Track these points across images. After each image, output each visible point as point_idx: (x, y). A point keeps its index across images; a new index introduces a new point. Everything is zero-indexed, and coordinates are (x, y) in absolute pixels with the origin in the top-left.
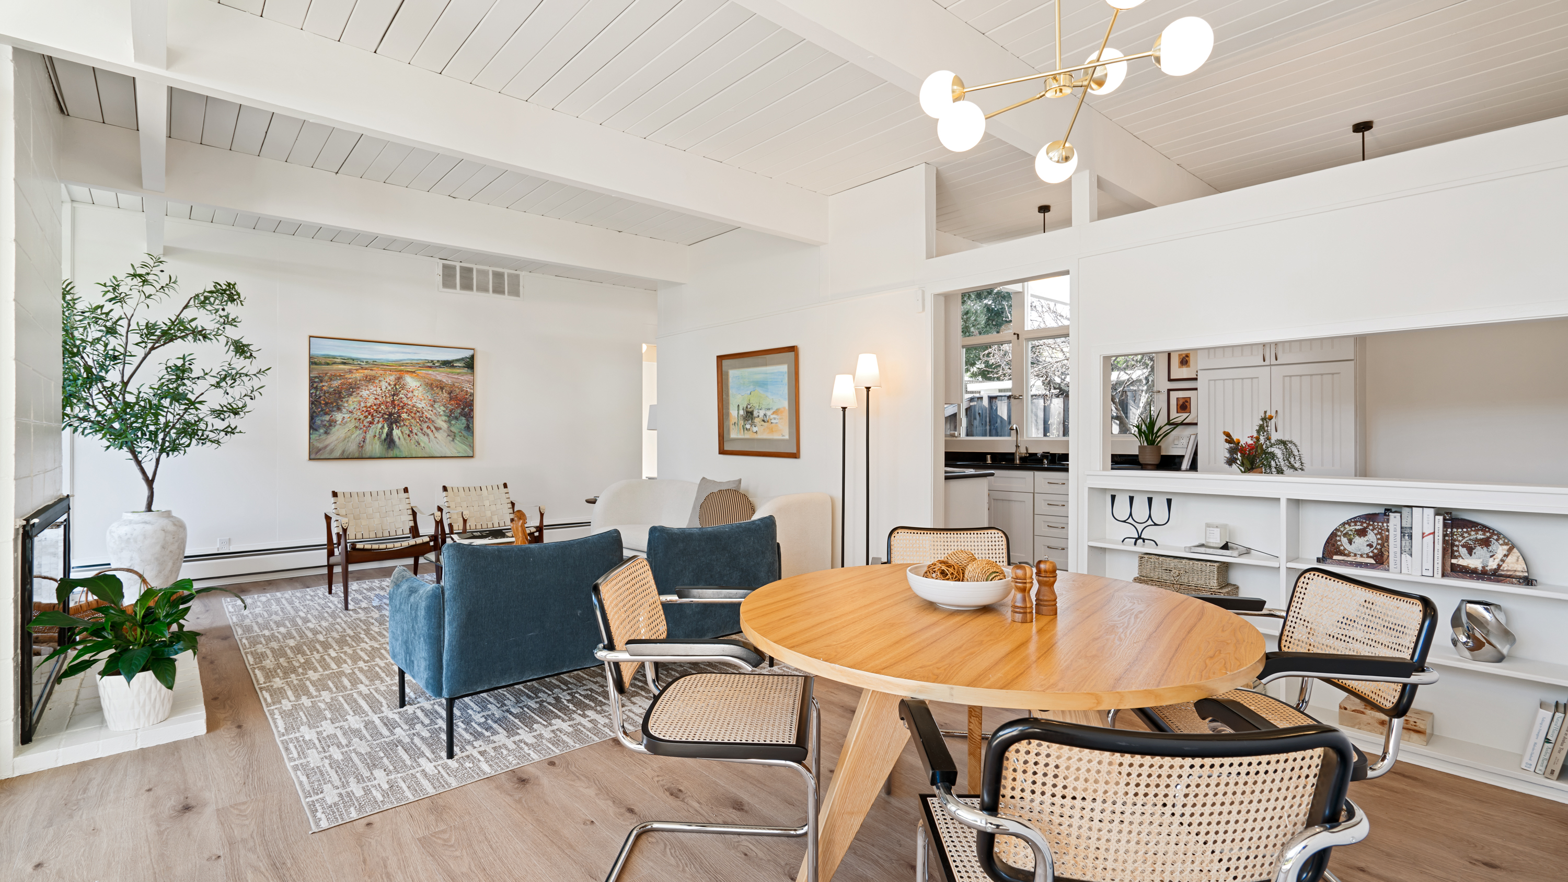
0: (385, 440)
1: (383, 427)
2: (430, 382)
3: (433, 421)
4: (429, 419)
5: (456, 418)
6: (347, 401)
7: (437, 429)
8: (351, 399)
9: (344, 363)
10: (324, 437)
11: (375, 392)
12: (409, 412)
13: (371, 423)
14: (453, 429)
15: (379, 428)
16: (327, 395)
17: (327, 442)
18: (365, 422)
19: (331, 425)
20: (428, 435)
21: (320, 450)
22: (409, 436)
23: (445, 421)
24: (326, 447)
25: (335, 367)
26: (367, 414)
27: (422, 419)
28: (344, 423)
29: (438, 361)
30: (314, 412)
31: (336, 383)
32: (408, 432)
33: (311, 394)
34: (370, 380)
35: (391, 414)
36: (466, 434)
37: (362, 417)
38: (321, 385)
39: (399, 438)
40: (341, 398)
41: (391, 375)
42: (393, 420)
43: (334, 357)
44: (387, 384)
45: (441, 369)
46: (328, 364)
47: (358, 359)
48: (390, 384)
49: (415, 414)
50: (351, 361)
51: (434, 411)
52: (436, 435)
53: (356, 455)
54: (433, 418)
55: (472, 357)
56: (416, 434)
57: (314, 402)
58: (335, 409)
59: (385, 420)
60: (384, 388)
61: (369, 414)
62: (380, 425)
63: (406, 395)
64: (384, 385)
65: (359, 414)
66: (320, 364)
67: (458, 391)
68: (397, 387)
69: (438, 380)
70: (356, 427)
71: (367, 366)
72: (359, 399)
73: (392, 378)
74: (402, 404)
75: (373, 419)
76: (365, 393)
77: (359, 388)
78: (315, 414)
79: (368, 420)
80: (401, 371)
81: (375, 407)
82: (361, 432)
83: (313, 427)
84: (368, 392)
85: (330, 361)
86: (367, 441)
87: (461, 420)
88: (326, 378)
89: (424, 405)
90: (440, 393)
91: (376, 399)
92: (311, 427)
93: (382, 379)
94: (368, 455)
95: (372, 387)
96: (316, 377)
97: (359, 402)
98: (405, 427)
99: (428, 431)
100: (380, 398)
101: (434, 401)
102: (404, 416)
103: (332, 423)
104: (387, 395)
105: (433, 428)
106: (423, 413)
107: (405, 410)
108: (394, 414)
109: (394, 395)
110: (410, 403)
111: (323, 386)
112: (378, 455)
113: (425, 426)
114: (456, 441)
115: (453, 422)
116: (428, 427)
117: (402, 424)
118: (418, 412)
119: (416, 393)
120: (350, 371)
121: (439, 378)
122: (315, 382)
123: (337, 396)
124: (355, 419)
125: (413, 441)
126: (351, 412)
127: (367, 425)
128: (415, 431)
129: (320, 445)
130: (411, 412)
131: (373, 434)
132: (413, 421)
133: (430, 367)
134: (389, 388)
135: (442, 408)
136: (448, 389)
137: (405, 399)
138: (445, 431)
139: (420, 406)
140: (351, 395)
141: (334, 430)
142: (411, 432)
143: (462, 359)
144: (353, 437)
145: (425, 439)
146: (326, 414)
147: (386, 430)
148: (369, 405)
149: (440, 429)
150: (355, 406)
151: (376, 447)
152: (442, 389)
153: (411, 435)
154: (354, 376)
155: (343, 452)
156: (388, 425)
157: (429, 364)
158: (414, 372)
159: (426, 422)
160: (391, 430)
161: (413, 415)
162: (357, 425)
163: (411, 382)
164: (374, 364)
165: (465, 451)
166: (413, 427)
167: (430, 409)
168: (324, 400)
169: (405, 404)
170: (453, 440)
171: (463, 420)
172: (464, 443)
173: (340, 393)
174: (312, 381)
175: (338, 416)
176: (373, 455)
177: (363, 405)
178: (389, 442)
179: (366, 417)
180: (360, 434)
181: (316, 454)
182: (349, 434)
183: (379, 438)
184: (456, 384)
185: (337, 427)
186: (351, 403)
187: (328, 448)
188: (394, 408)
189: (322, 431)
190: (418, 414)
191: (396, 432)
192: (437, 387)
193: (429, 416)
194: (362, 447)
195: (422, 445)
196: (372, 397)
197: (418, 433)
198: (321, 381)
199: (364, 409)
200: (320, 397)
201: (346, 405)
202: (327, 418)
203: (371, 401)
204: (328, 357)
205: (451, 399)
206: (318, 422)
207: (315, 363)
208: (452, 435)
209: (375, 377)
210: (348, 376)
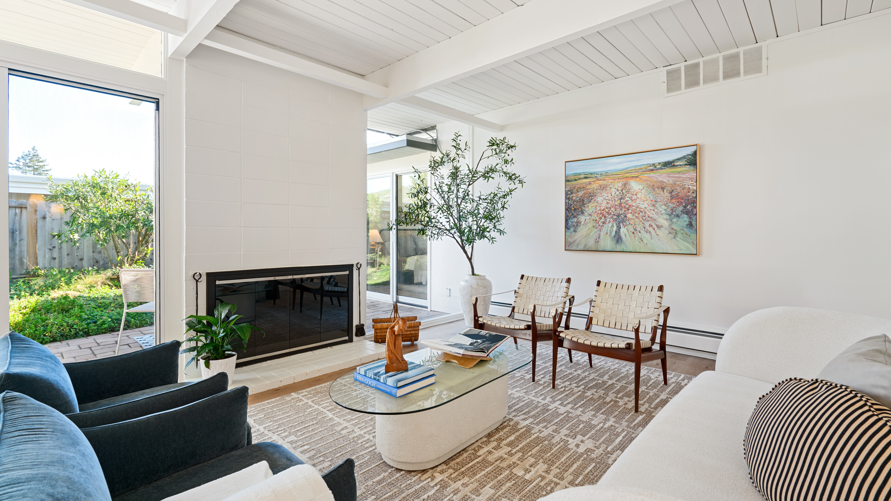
0: (614, 236)
1: (613, 225)
2: (652, 184)
3: (655, 220)
4: (651, 218)
5: (678, 216)
6: (588, 206)
7: (659, 227)
8: (591, 205)
9: (586, 178)
10: (573, 233)
11: (607, 198)
12: (634, 212)
13: (604, 223)
14: (674, 227)
15: (610, 227)
16: (575, 203)
17: (575, 238)
18: (599, 223)
19: (577, 225)
20: (650, 233)
21: (571, 244)
22: (633, 233)
23: (667, 220)
24: (574, 241)
25: (580, 181)
26: (601, 216)
27: (646, 218)
28: (586, 224)
29: (659, 163)
30: (568, 216)
31: (580, 194)
32: (632, 230)
33: (566, 203)
34: (603, 188)
35: (618, 216)
36: (688, 232)
37: (598, 218)
38: (572, 196)
39: (626, 236)
40: (584, 204)
41: (619, 182)
42: (620, 220)
43: (580, 174)
44: (615, 190)
45: (662, 171)
46: (576, 180)
47: (595, 173)
48: (618, 190)
49: (639, 214)
50: (590, 176)
51: (656, 210)
52: (658, 233)
53: (594, 249)
54: (655, 216)
55: (695, 153)
56: (640, 232)
57: (568, 209)
58: (580, 213)
59: (615, 220)
60: (613, 193)
61: (603, 216)
62: (610, 225)
63: (631, 198)
64: (613, 191)
65: (596, 216)
66: (572, 181)
67: (679, 189)
68: (624, 191)
69: (659, 181)
70: (594, 227)
71: (601, 178)
72: (595, 204)
73: (619, 185)
74: (627, 206)
75: (606, 220)
76: (599, 199)
77: (595, 196)
78: (568, 218)
79: (602, 220)
80: (626, 177)
81: (607, 210)
82: (597, 230)
83: (567, 227)
84: (602, 198)
85: (576, 177)
86: (601, 237)
87: (683, 218)
88: (575, 190)
89: (646, 206)
90: (662, 192)
91: (608, 203)
92: (566, 227)
93: (612, 186)
94: (602, 249)
95: (605, 194)
96: (568, 191)
97: (596, 206)
98: (630, 226)
99: (651, 229)
100: (610, 202)
101: (656, 201)
102: (629, 216)
103: (578, 223)
104: (616, 199)
105: (654, 226)
106: (645, 213)
107: (630, 211)
108: (621, 215)
109: (621, 199)
110: (634, 204)
111: (573, 196)
112: (609, 249)
113: (647, 224)
114: (677, 238)
115: (675, 220)
116: (650, 226)
117: (628, 223)
118: (642, 212)
119: (639, 195)
120: (590, 183)
121: (660, 179)
122: (568, 194)
123: (581, 203)
124: (593, 220)
125: (637, 238)
126: (590, 215)
127: (601, 224)
128: (638, 229)
129: (571, 240)
130: (635, 213)
131: (605, 232)
132: (636, 220)
133: (652, 170)
134: (618, 193)
135: (663, 207)
136: (669, 188)
137: (630, 202)
138: (666, 229)
139: (643, 207)
140: (590, 202)
141: (579, 229)
142: (635, 230)
143: (684, 157)
144: (592, 234)
145: (647, 236)
146: (575, 217)
147: (615, 228)
148: (602, 208)
149: (662, 227)
150: (593, 210)
151: (607, 243)
152: (663, 189)
153: (635, 232)
154: (592, 187)
155: (585, 245)
156: (616, 224)
157: (651, 168)
158: (637, 177)
159: (648, 221)
160: (619, 228)
161: (637, 215)
162: (594, 225)
163: (635, 186)
164: (607, 174)
165: (688, 248)
166: (637, 226)
167: (652, 208)
168: (573, 207)
169: (630, 206)
170: (675, 238)
171: (685, 218)
172: (686, 241)
173: (583, 201)
174: (566, 194)
175: (582, 218)
176: (606, 249)
177: (598, 209)
178: (618, 239)
179: (601, 218)
180: (596, 232)
181: (569, 247)
182: (589, 231)
183: (610, 235)
184: (677, 183)
185: (582, 226)
186: (590, 208)
187: (576, 243)
188: (621, 209)
189: (572, 230)
190: (641, 214)
191: (623, 230)
192: (658, 188)
193: (651, 215)
194: (598, 242)
195: (645, 241)
196: (605, 202)
197: (642, 231)
198: (572, 194)
199: (599, 212)
200: (571, 205)
201: (587, 209)
202: (575, 220)
203: (604, 205)
204: (576, 174)
205: (672, 198)
206: (570, 223)
207: (568, 181)
208: (674, 233)
209: (607, 186)
210: (588, 187)
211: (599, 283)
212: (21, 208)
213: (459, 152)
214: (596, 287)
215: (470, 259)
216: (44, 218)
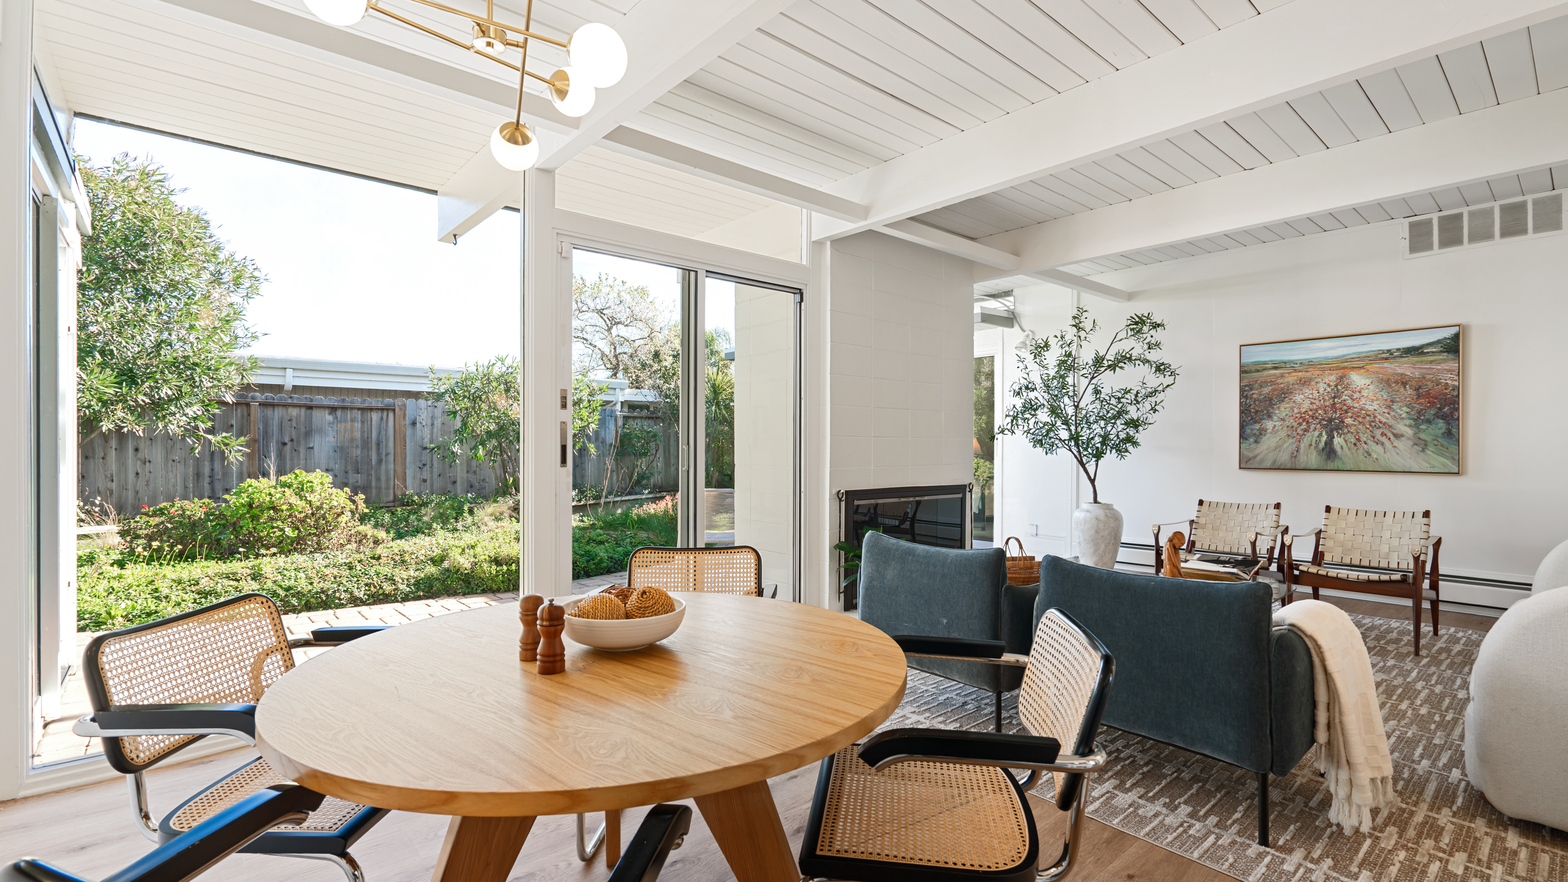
0: (1323, 449)
1: (1321, 435)
2: (1385, 378)
3: (1390, 426)
4: (1384, 424)
5: (1429, 422)
6: (1279, 408)
7: (1397, 436)
8: (1283, 406)
9: (1276, 368)
10: (1253, 446)
11: (1311, 396)
12: (1356, 417)
13: (1306, 430)
14: (1422, 436)
15: (1317, 436)
16: (1257, 403)
17: (1257, 452)
18: (1298, 430)
19: (1261, 434)
20: (1383, 444)
21: (1250, 459)
22: (1355, 444)
23: (1410, 426)
24: (1255, 457)
25: (1266, 373)
26: (1301, 420)
27: (1374, 424)
28: (1275, 430)
29: (1398, 350)
30: (1244, 421)
31: (1266, 390)
32: (1353, 440)
33: (1241, 403)
34: (1305, 382)
35: (1330, 420)
36: (1445, 443)
37: (1295, 424)
38: (1251, 392)
39: (1342, 448)
40: (1271, 405)
41: (1332, 375)
42: (1333, 426)
43: (1265, 363)
44: (1325, 386)
45: (1402, 359)
46: (1258, 371)
47: (1290, 362)
48: (1329, 385)
49: (1364, 418)
50: (1283, 365)
51: (1392, 413)
52: (1395, 444)
53: (1289, 466)
54: (1391, 422)
55: (1456, 337)
56: (1365, 443)
57: (1244, 411)
58: (1265, 417)
59: (1324, 427)
60: (1321, 390)
61: (1304, 421)
62: (1317, 433)
63: (1351, 397)
64: (1322, 387)
65: (1292, 421)
66: (1251, 372)
67: (1430, 385)
68: (1339, 387)
69: (1397, 374)
70: (1289, 436)
71: (1301, 368)
72: (1291, 404)
73: (1332, 378)
74: (1345, 408)
75: (1309, 427)
76: (1299, 398)
77: (1292, 393)
78: (1245, 423)
79: (1303, 427)
80: (1344, 368)
81: (1311, 413)
82: (1294, 440)
83: (1243, 436)
84: (1302, 396)
85: (1260, 367)
86: (1302, 451)
87: (1437, 424)
88: (1257, 385)
89: (1376, 407)
90: (1402, 389)
91: (1312, 403)
92: (1241, 436)
93: (1320, 380)
94: (1302, 466)
95: (1307, 391)
96: (1245, 386)
97: (1292, 408)
98: (1349, 435)
99: (1384, 439)
100: (1317, 402)
101: (1392, 401)
102: (1349, 421)
103: (1262, 432)
104: (1327, 398)
105: (1390, 435)
106: (1375, 417)
107: (1350, 414)
108: (1335, 419)
109: (1335, 397)
110: (1356, 405)
111: (1253, 394)
112: (1315, 467)
113: (1378, 433)
114: (1428, 452)
115: (1423, 427)
116: (1383, 434)
117: (1346, 430)
118: (1369, 415)
119: (1365, 393)
120: (1282, 376)
121: (1400, 371)
122: (1245, 391)
123: (1268, 403)
124: (1288, 427)
125: (1361, 451)
126: (1283, 420)
127: (1301, 432)
128: (1363, 439)
129: (1251, 455)
130: (1358, 416)
131: (1308, 443)
132: (1360, 426)
133: (1386, 359)
134: (1329, 389)
135: (1405, 409)
136: (1414, 383)
137: (1350, 401)
138: (1409, 439)
139: (1371, 408)
140: (1283, 401)
141: (1264, 438)
142: (1359, 440)
143: (1439, 342)
144: (1285, 446)
145: (1379, 449)
146: (1256, 422)
147: (1324, 438)
148: (1303, 410)
149: (1402, 436)
150: (1287, 412)
151: (1313, 458)
152: (1404, 384)
153: (1358, 444)
154: (1286, 380)
155: (1274, 462)
156: (1327, 433)
157: (1384, 355)
158: (1362, 368)
159: (1379, 428)
160: (1331, 438)
161: (1360, 420)
162: (1289, 433)
163: (1358, 379)
164: (1310, 364)
165: (1444, 465)
166: (1361, 435)
167: (1386, 411)
168: (1254, 409)
169: (1349, 408)
170: (1423, 451)
171: (1441, 424)
172: (1443, 455)
173: (1271, 399)
174: (1242, 390)
175: (1269, 425)
176: (1309, 467)
177: (1296, 411)
178: (1329, 451)
179: (1300, 424)
180: (1293, 443)
181: (1246, 463)
182: (1280, 442)
183: (1316, 447)
184: (1428, 377)
185: (1267, 436)
186: (1283, 410)
187: (1258, 458)
188: (1336, 412)
189: (1252, 440)
190: (1368, 418)
191: (1338, 441)
192: (1396, 382)
193: (1384, 420)
194: (1295, 457)
195: (1375, 456)
196: (1308, 402)
197: (1369, 442)
198: (1251, 389)
199: (1297, 415)
200: (1250, 405)
201: (1277, 412)
202: (1257, 426)
203: (1306, 406)
204: (1258, 363)
205: (1419, 397)
206: (1248, 431)
207: (1246, 372)
208: (1422, 445)
209: (1311, 380)
210: (1280, 381)
211: (1328, 509)
212: (387, 410)
213: (1082, 334)
214: (1324, 515)
215: (1092, 481)
216: (414, 424)
